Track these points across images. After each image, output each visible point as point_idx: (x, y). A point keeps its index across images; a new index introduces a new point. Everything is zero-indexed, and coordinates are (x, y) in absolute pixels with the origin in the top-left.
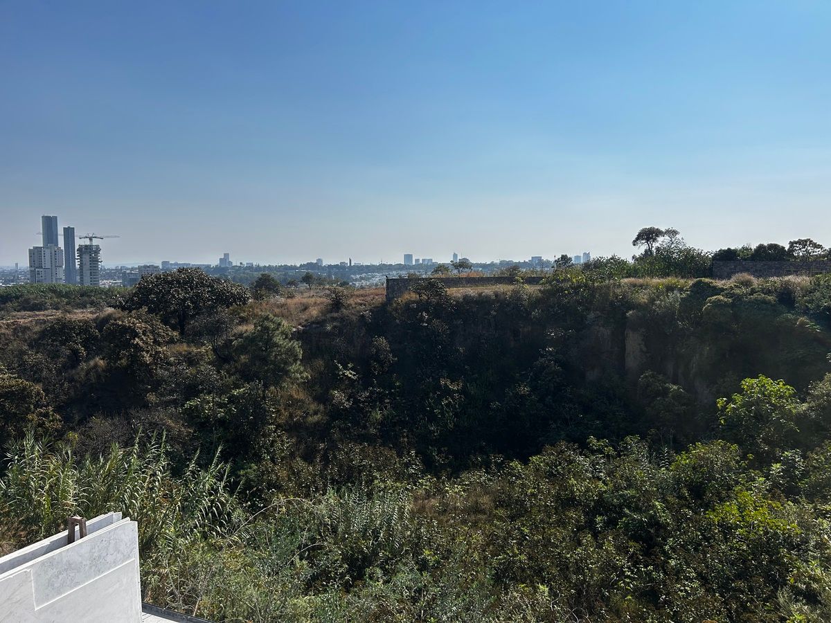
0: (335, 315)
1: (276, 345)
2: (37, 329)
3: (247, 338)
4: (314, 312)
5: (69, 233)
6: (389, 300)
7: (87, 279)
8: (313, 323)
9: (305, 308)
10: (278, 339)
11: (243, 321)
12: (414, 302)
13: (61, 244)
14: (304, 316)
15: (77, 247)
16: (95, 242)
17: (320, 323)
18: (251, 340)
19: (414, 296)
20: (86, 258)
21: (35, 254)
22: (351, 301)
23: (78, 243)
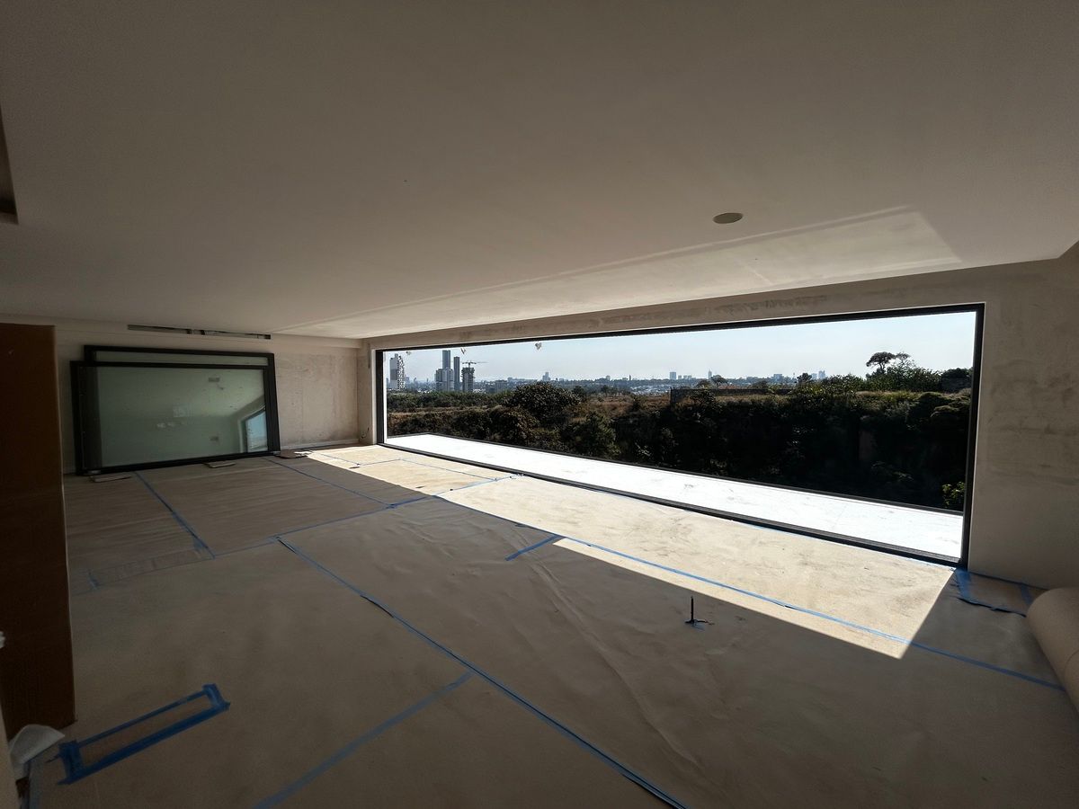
0: (635, 413)
1: (600, 431)
2: (456, 417)
3: (583, 425)
4: (621, 411)
5: (457, 360)
6: (672, 404)
7: (466, 389)
8: (620, 418)
9: (615, 408)
10: (601, 427)
11: (576, 415)
12: (690, 406)
13: (452, 367)
14: (614, 413)
15: (461, 369)
16: (472, 366)
17: (626, 418)
18: (585, 427)
19: (690, 401)
20: (467, 375)
21: (439, 374)
22: (645, 404)
23: (462, 367)
